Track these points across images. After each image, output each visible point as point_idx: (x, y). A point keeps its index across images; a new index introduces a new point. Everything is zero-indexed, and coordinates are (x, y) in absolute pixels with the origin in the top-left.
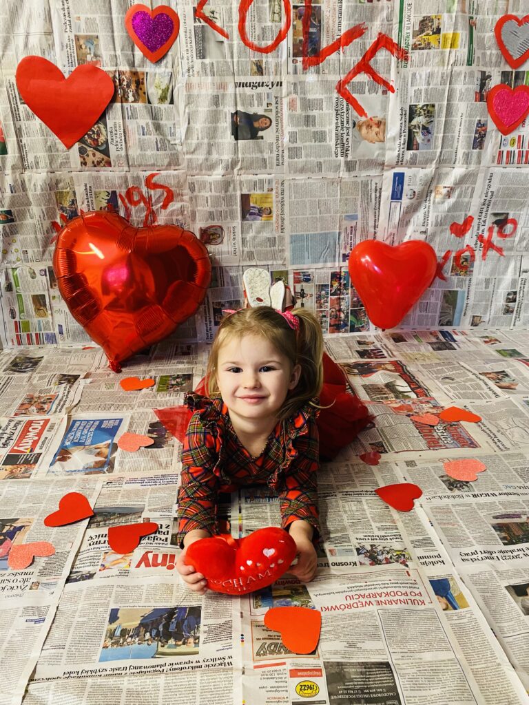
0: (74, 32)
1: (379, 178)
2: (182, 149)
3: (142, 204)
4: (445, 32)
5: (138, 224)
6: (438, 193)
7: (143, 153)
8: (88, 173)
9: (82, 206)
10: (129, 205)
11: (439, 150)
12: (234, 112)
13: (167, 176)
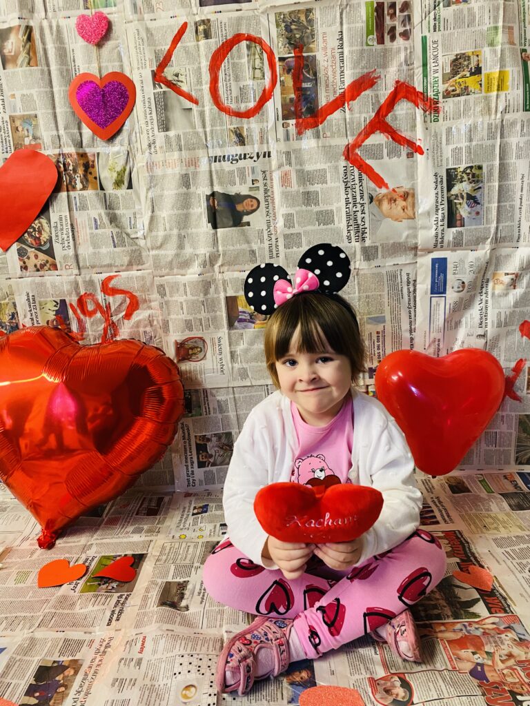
0: (9, 113)
1: (412, 266)
2: (146, 244)
3: (99, 315)
4: (488, 71)
5: (95, 340)
6: (497, 282)
7: (97, 251)
8: (30, 278)
9: (25, 320)
10: (82, 316)
11: (494, 225)
12: (209, 193)
13: (127, 279)
